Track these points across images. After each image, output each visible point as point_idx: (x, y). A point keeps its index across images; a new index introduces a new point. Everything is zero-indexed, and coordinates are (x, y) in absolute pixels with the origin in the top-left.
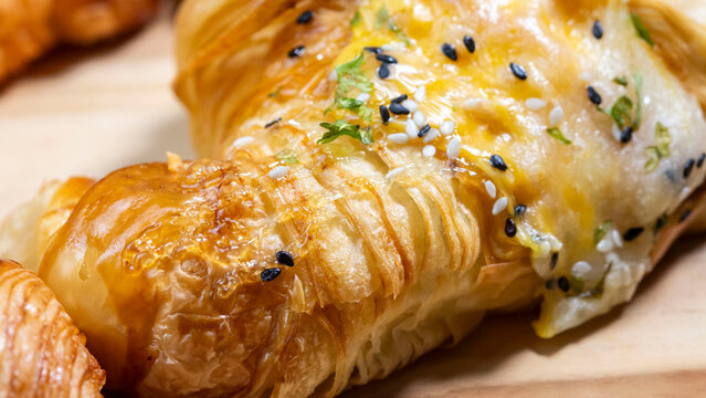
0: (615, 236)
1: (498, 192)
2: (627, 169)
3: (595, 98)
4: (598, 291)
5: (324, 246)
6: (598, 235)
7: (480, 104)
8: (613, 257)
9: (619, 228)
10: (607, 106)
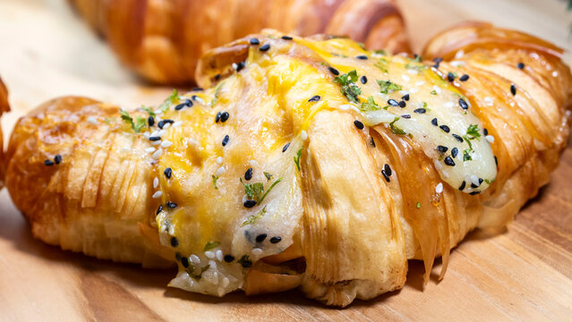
0: (219, 253)
1: (158, 187)
2: (237, 220)
3: (248, 175)
4: (198, 277)
5: (73, 163)
6: (209, 247)
7: (195, 144)
8: (213, 264)
9: (223, 251)
10: (252, 182)
